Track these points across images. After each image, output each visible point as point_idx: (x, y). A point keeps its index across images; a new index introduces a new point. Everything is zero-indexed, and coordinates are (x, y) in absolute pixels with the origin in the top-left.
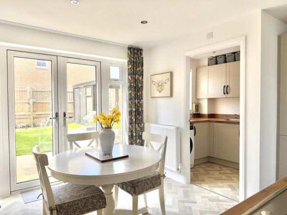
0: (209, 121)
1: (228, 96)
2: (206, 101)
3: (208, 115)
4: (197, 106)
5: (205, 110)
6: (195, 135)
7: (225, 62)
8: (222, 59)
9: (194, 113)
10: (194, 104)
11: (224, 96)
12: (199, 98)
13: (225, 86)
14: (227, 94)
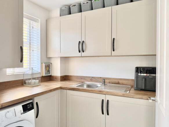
0: (61, 88)
1: (83, 54)
2: (59, 60)
3: (61, 77)
4: (48, 67)
5: (57, 72)
6: (37, 117)
7: (81, 11)
8: (76, 9)
9: (44, 75)
10: (44, 65)
11: (79, 54)
12: (50, 56)
13: (80, 42)
14: (83, 52)
